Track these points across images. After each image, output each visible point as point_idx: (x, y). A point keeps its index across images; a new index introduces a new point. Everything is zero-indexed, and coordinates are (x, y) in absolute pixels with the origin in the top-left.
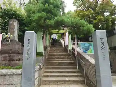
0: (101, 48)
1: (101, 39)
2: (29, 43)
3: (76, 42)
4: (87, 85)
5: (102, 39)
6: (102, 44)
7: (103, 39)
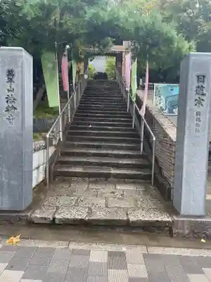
0: (195, 103)
1: (198, 77)
2: (10, 80)
3: (147, 84)
4: (155, 185)
5: (201, 78)
6: (200, 90)
7: (204, 76)
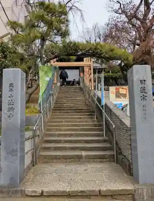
0: (141, 98)
1: (141, 81)
2: (11, 90)
4: (117, 163)
5: (143, 82)
6: (143, 90)
7: (145, 80)
